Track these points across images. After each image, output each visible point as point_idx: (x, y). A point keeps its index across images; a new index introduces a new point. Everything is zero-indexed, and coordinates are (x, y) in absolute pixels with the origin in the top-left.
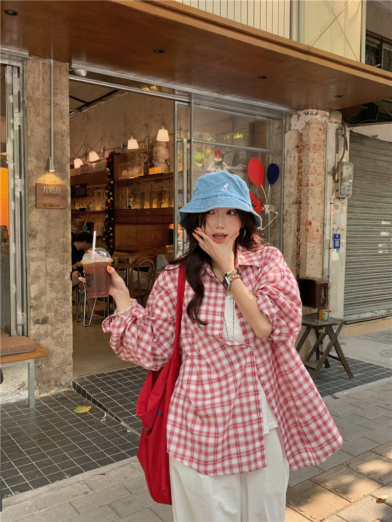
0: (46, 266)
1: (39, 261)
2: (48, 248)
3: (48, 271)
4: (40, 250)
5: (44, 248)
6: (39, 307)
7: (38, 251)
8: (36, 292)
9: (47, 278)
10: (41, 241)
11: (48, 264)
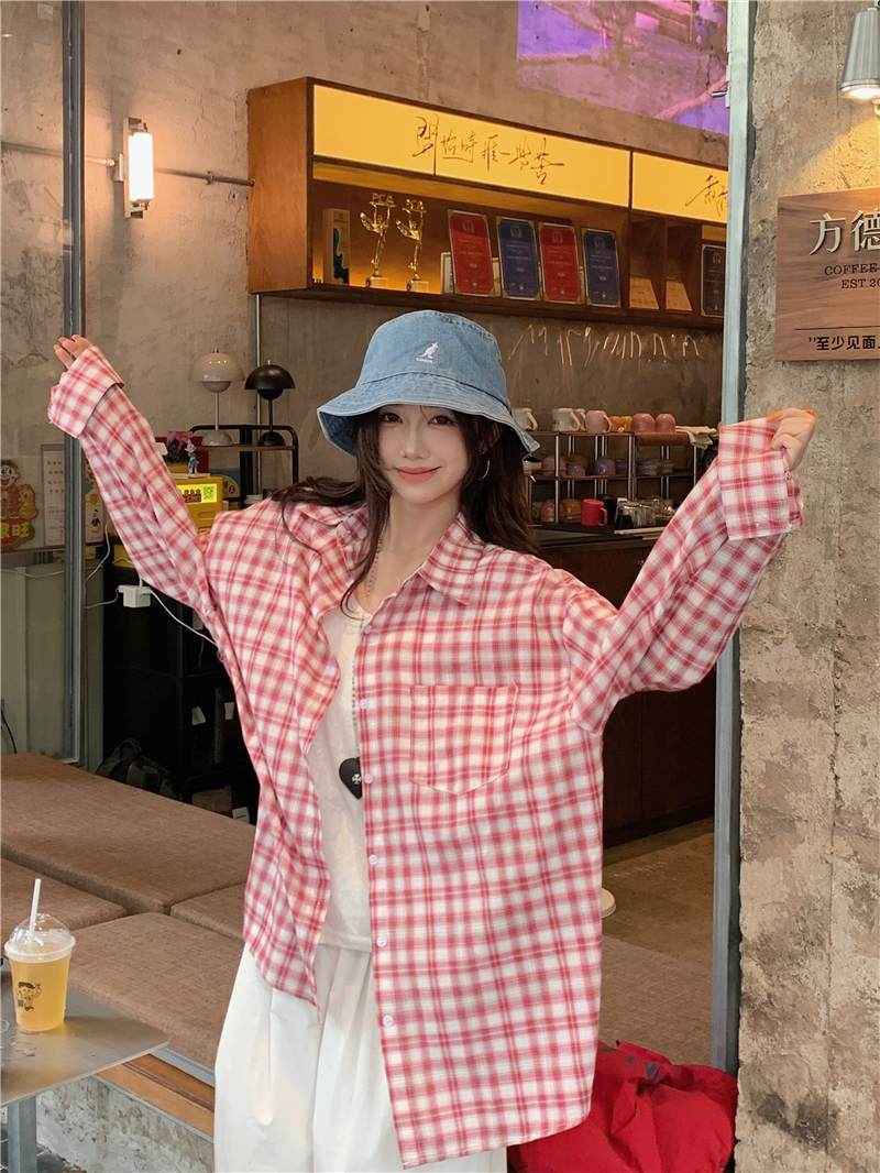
0: (833, 758)
1: (793, 715)
2: (851, 641)
3: (847, 797)
4: (804, 648)
5: (825, 635)
6: (786, 1018)
7: (790, 647)
8: (770, 914)
9: (840, 842)
10: (807, 583)
11: (848, 748)
